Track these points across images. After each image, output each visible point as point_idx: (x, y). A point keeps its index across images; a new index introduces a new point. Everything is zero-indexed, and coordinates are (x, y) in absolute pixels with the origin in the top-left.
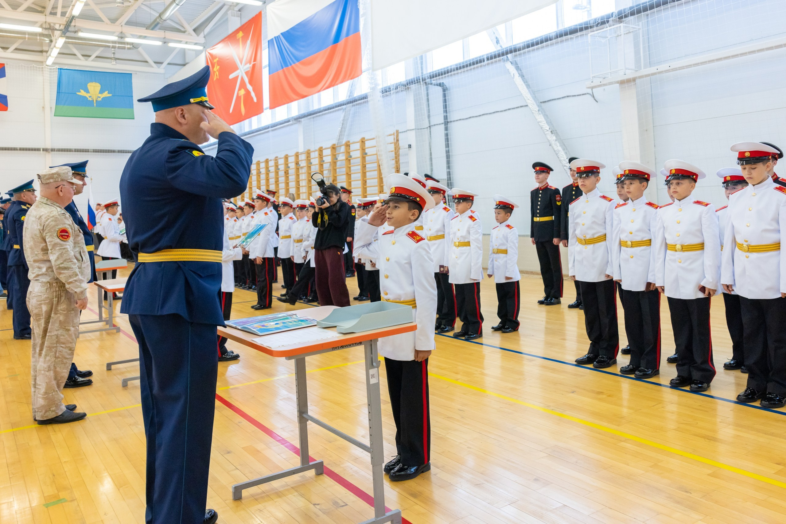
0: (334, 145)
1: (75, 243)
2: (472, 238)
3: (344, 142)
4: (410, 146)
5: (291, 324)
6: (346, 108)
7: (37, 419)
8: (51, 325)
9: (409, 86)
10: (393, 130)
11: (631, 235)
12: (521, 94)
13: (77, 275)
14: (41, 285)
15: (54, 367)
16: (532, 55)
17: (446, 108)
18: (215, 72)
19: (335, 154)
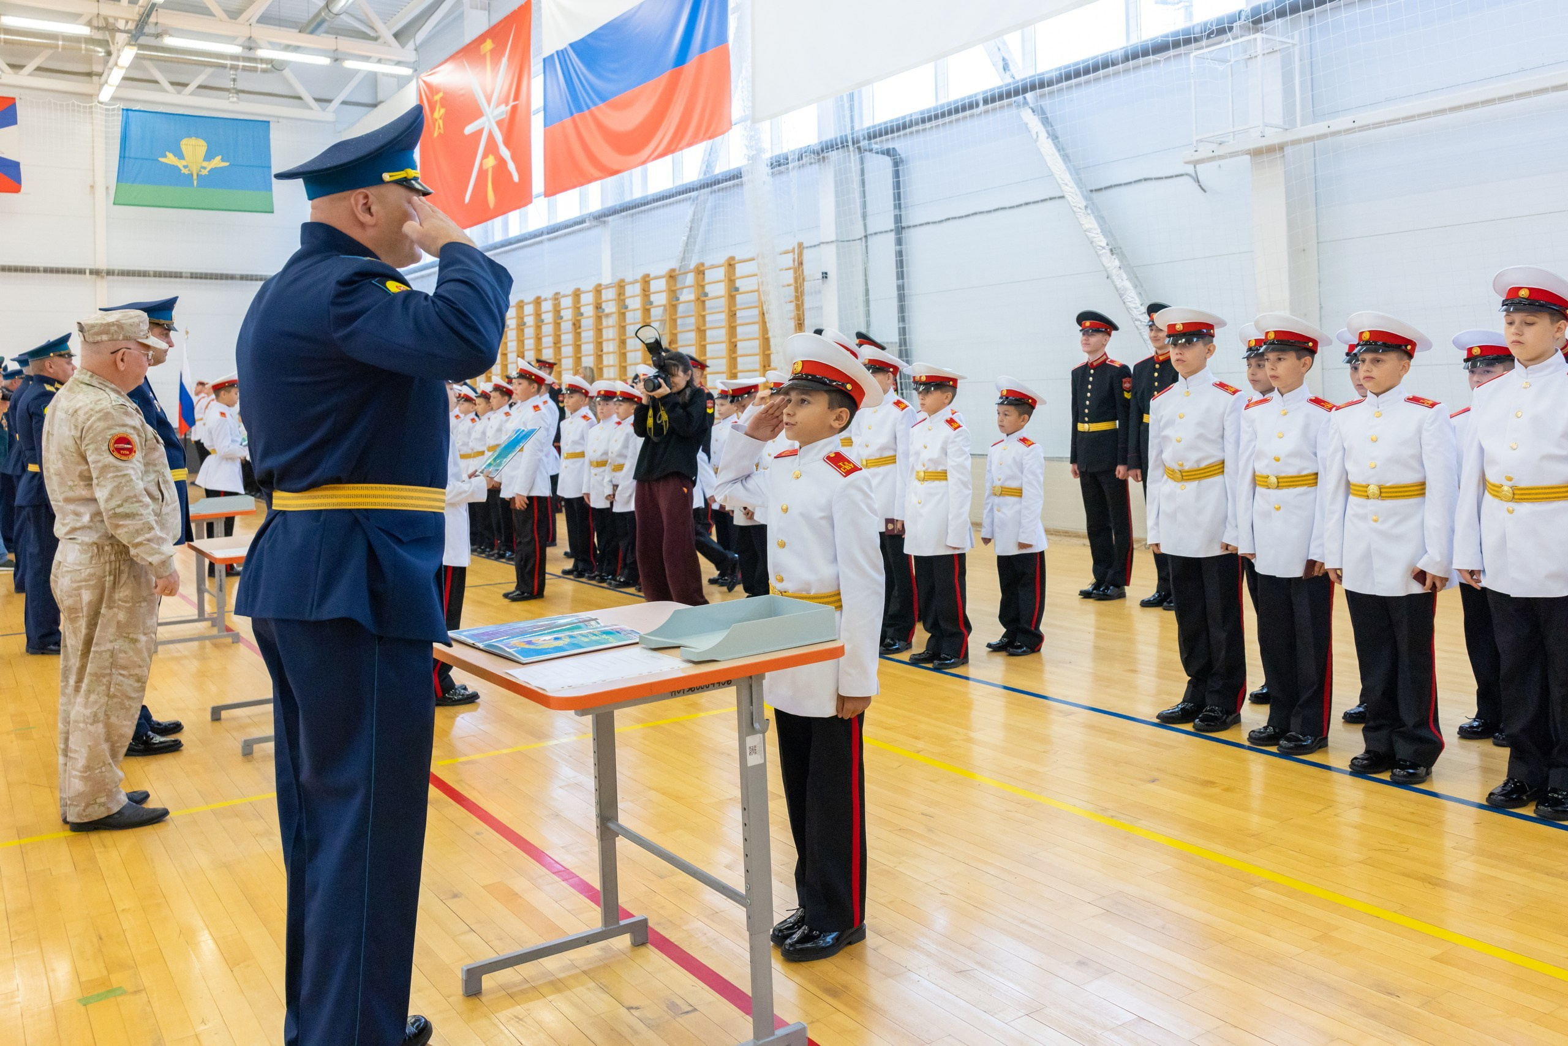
0: (673, 270)
1: (146, 465)
2: (950, 464)
3: (692, 266)
4: (825, 275)
5: (586, 640)
6: (697, 197)
7: (69, 819)
8: (100, 631)
9: (826, 155)
10: (791, 243)
11: (1278, 463)
12: (1052, 175)
13: (151, 528)
14: (79, 550)
15: (107, 715)
16: (1075, 94)
17: (899, 199)
18: (436, 120)
19: (674, 288)
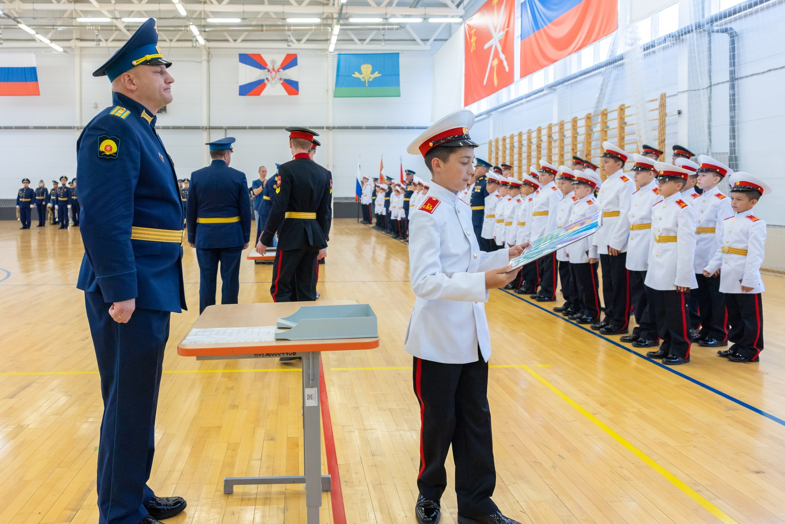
0: (590, 114)
3: (601, 111)
4: (680, 112)
10: (658, 95)
18: (472, 43)
19: (589, 125)
